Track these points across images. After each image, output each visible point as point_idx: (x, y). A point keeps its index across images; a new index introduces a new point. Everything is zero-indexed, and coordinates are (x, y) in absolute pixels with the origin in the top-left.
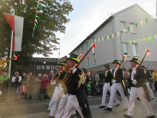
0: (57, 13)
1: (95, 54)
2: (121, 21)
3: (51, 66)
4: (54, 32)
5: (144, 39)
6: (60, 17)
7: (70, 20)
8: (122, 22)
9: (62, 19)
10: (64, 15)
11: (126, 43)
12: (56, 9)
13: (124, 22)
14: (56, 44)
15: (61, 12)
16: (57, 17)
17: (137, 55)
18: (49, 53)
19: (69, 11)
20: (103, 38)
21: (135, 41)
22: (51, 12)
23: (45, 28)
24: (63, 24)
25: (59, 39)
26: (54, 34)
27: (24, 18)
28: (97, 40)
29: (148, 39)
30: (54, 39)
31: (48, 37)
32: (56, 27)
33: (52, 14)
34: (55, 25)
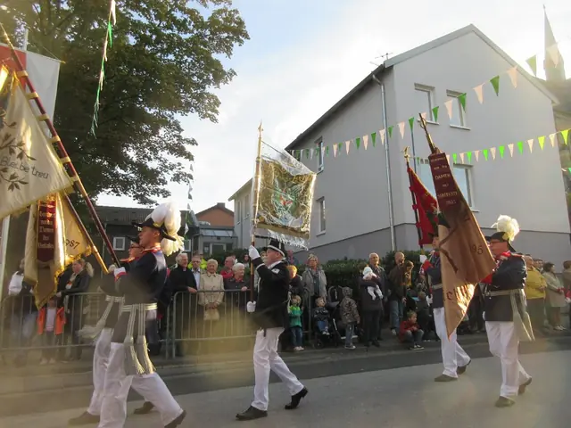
0: (187, 47)
1: (323, 198)
2: (415, 85)
4: (177, 116)
5: (493, 150)
6: (198, 62)
7: (235, 74)
8: (419, 87)
9: (207, 70)
10: (215, 56)
12: (186, 33)
13: (428, 89)
14: (182, 160)
15: (205, 44)
16: (189, 60)
18: (156, 192)
19: (233, 43)
20: (348, 143)
21: (462, 155)
22: (167, 43)
23: (143, 101)
24: (210, 89)
25: (193, 140)
26: (176, 123)
27: (62, 64)
28: (327, 149)
29: (507, 149)
30: (175, 139)
31: (155, 132)
32: (185, 97)
33: (169, 51)
34: (182, 91)
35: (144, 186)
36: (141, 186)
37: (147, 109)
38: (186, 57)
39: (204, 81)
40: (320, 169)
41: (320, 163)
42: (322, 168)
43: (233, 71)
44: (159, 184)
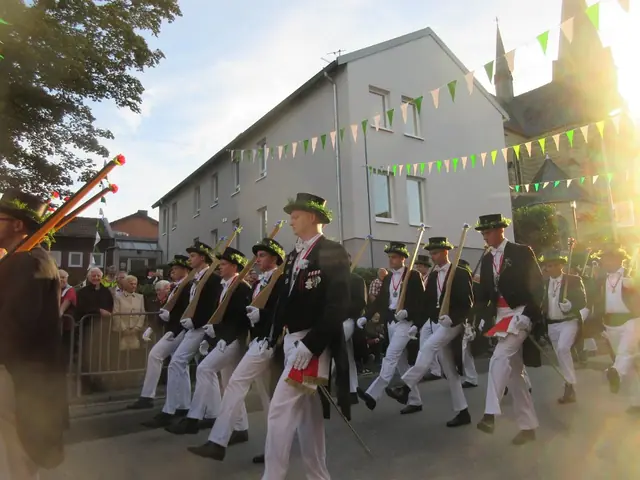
0: (102, 16)
1: (265, 208)
2: (371, 87)
3: (70, 254)
4: (87, 101)
5: (447, 163)
6: (117, 37)
7: (163, 56)
8: (374, 90)
9: (127, 47)
10: (137, 31)
11: (385, 172)
13: (383, 93)
14: (93, 155)
15: (125, 16)
16: (104, 33)
17: (422, 221)
19: (161, 18)
20: (295, 145)
21: (415, 166)
22: (75, 9)
23: (42, 79)
24: (131, 71)
25: (109, 132)
26: (86, 110)
28: (271, 151)
30: (85, 131)
31: (58, 119)
32: (98, 79)
33: (79, 18)
34: (94, 70)
35: (42, 185)
37: (46, 89)
38: (100, 29)
39: (123, 61)
40: (262, 174)
41: (263, 168)
42: (265, 174)
43: (160, 52)
44: (62, 184)
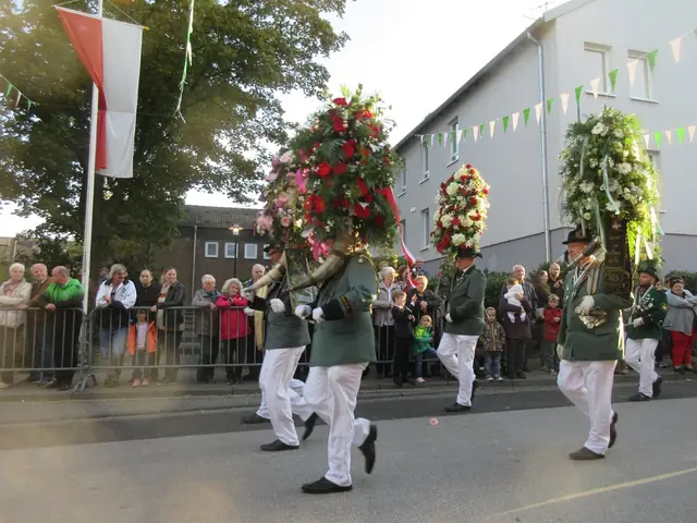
2: (586, 44)
4: (278, 94)
5: (692, 129)
6: (303, 24)
7: (348, 38)
8: (590, 47)
9: (313, 34)
10: (323, 15)
13: (602, 49)
16: (292, 22)
18: (253, 188)
20: (492, 124)
23: (237, 77)
24: (318, 59)
26: (276, 103)
27: (144, 31)
28: (465, 132)
30: (275, 124)
31: (252, 114)
32: (287, 70)
33: (267, 11)
34: (283, 62)
35: (240, 181)
36: (236, 181)
37: (241, 86)
38: (287, 19)
39: (310, 49)
40: (454, 158)
41: (455, 150)
42: (457, 157)
43: (345, 35)
44: (257, 178)
